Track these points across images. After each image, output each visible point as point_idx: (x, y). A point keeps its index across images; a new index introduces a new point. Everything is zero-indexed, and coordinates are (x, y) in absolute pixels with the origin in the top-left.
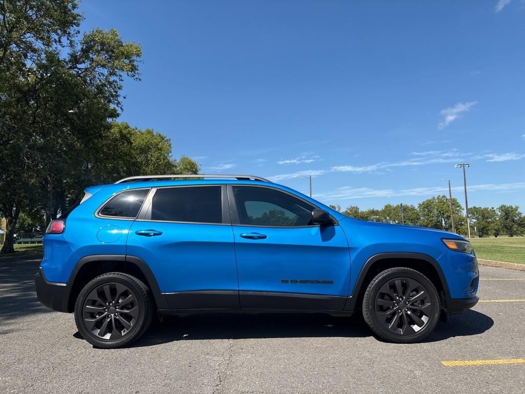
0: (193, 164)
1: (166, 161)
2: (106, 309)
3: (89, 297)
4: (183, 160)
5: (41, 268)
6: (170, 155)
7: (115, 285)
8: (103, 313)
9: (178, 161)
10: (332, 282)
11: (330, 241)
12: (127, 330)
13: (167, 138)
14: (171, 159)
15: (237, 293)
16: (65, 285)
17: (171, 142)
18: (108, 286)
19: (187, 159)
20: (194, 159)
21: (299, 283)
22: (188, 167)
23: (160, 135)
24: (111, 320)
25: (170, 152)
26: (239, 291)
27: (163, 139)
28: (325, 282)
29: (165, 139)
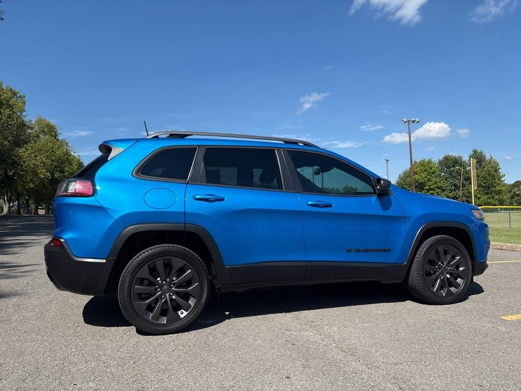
0: (52, 127)
1: (19, 121)
2: (158, 288)
3: (139, 275)
4: (40, 122)
5: (62, 240)
6: (24, 114)
7: (170, 259)
8: (155, 294)
9: (33, 122)
10: (389, 250)
11: (388, 211)
12: (186, 311)
13: (21, 94)
14: (26, 119)
15: (304, 264)
16: (104, 261)
17: (26, 99)
18: (161, 262)
19: (44, 120)
20: (52, 122)
21: (361, 252)
22: (46, 130)
23: (11, 90)
24: (166, 301)
25: (24, 111)
26: (306, 261)
27: (15, 94)
28: (385, 251)
29: (18, 95)
